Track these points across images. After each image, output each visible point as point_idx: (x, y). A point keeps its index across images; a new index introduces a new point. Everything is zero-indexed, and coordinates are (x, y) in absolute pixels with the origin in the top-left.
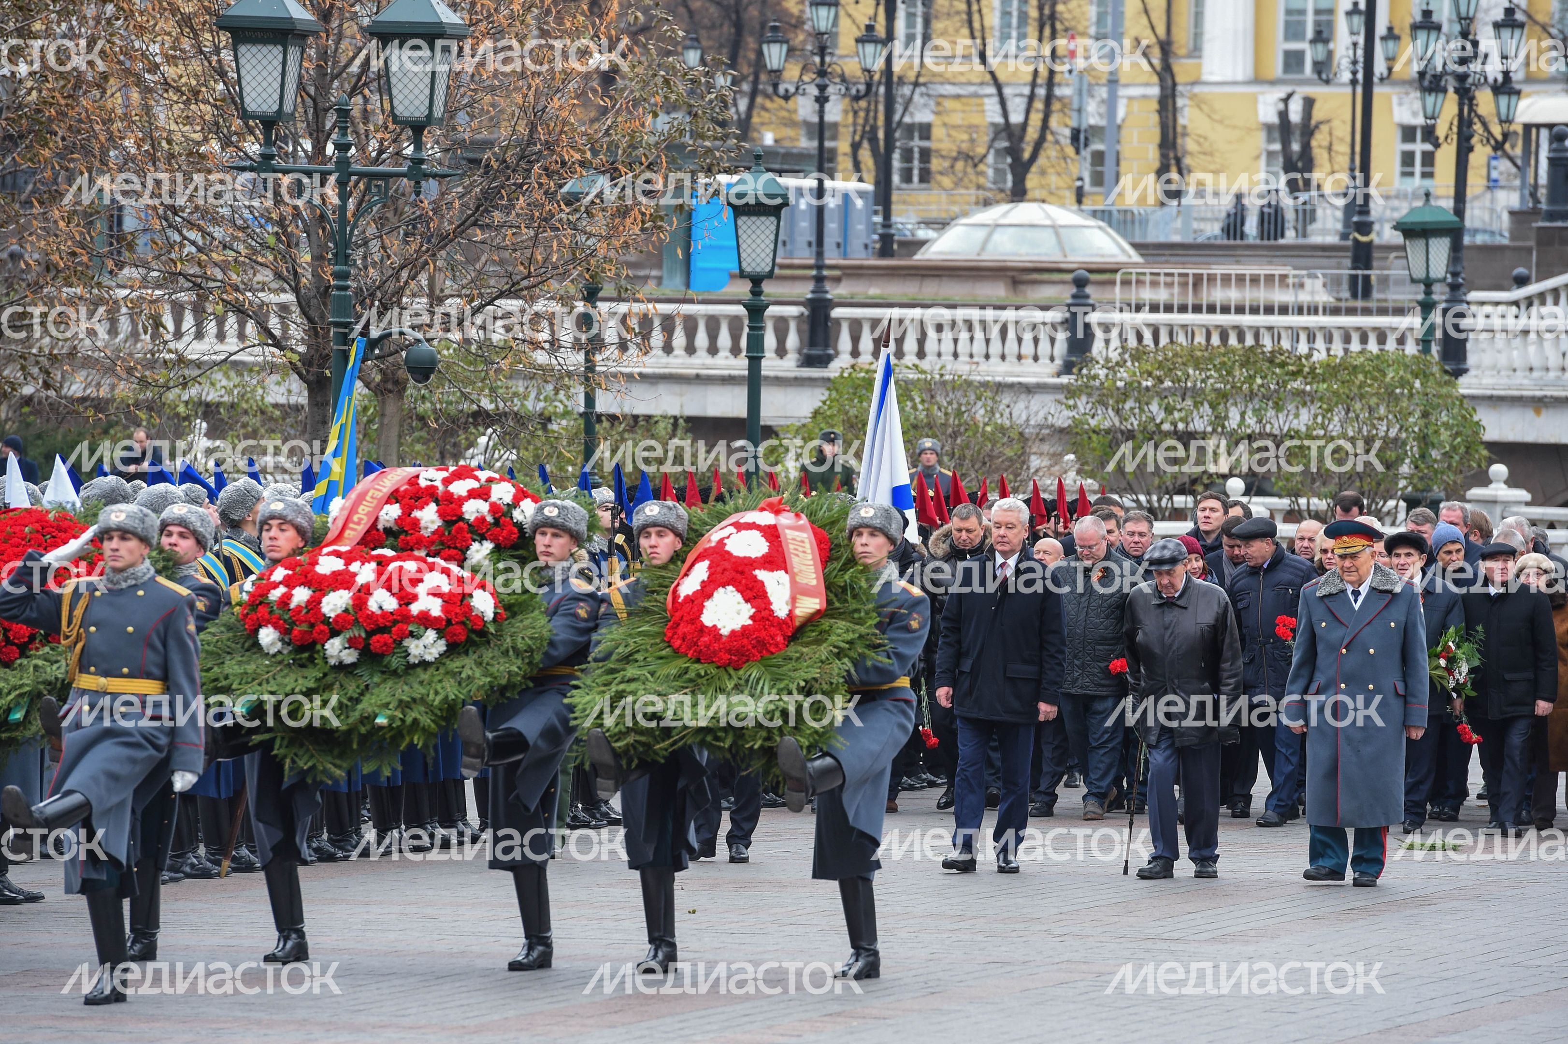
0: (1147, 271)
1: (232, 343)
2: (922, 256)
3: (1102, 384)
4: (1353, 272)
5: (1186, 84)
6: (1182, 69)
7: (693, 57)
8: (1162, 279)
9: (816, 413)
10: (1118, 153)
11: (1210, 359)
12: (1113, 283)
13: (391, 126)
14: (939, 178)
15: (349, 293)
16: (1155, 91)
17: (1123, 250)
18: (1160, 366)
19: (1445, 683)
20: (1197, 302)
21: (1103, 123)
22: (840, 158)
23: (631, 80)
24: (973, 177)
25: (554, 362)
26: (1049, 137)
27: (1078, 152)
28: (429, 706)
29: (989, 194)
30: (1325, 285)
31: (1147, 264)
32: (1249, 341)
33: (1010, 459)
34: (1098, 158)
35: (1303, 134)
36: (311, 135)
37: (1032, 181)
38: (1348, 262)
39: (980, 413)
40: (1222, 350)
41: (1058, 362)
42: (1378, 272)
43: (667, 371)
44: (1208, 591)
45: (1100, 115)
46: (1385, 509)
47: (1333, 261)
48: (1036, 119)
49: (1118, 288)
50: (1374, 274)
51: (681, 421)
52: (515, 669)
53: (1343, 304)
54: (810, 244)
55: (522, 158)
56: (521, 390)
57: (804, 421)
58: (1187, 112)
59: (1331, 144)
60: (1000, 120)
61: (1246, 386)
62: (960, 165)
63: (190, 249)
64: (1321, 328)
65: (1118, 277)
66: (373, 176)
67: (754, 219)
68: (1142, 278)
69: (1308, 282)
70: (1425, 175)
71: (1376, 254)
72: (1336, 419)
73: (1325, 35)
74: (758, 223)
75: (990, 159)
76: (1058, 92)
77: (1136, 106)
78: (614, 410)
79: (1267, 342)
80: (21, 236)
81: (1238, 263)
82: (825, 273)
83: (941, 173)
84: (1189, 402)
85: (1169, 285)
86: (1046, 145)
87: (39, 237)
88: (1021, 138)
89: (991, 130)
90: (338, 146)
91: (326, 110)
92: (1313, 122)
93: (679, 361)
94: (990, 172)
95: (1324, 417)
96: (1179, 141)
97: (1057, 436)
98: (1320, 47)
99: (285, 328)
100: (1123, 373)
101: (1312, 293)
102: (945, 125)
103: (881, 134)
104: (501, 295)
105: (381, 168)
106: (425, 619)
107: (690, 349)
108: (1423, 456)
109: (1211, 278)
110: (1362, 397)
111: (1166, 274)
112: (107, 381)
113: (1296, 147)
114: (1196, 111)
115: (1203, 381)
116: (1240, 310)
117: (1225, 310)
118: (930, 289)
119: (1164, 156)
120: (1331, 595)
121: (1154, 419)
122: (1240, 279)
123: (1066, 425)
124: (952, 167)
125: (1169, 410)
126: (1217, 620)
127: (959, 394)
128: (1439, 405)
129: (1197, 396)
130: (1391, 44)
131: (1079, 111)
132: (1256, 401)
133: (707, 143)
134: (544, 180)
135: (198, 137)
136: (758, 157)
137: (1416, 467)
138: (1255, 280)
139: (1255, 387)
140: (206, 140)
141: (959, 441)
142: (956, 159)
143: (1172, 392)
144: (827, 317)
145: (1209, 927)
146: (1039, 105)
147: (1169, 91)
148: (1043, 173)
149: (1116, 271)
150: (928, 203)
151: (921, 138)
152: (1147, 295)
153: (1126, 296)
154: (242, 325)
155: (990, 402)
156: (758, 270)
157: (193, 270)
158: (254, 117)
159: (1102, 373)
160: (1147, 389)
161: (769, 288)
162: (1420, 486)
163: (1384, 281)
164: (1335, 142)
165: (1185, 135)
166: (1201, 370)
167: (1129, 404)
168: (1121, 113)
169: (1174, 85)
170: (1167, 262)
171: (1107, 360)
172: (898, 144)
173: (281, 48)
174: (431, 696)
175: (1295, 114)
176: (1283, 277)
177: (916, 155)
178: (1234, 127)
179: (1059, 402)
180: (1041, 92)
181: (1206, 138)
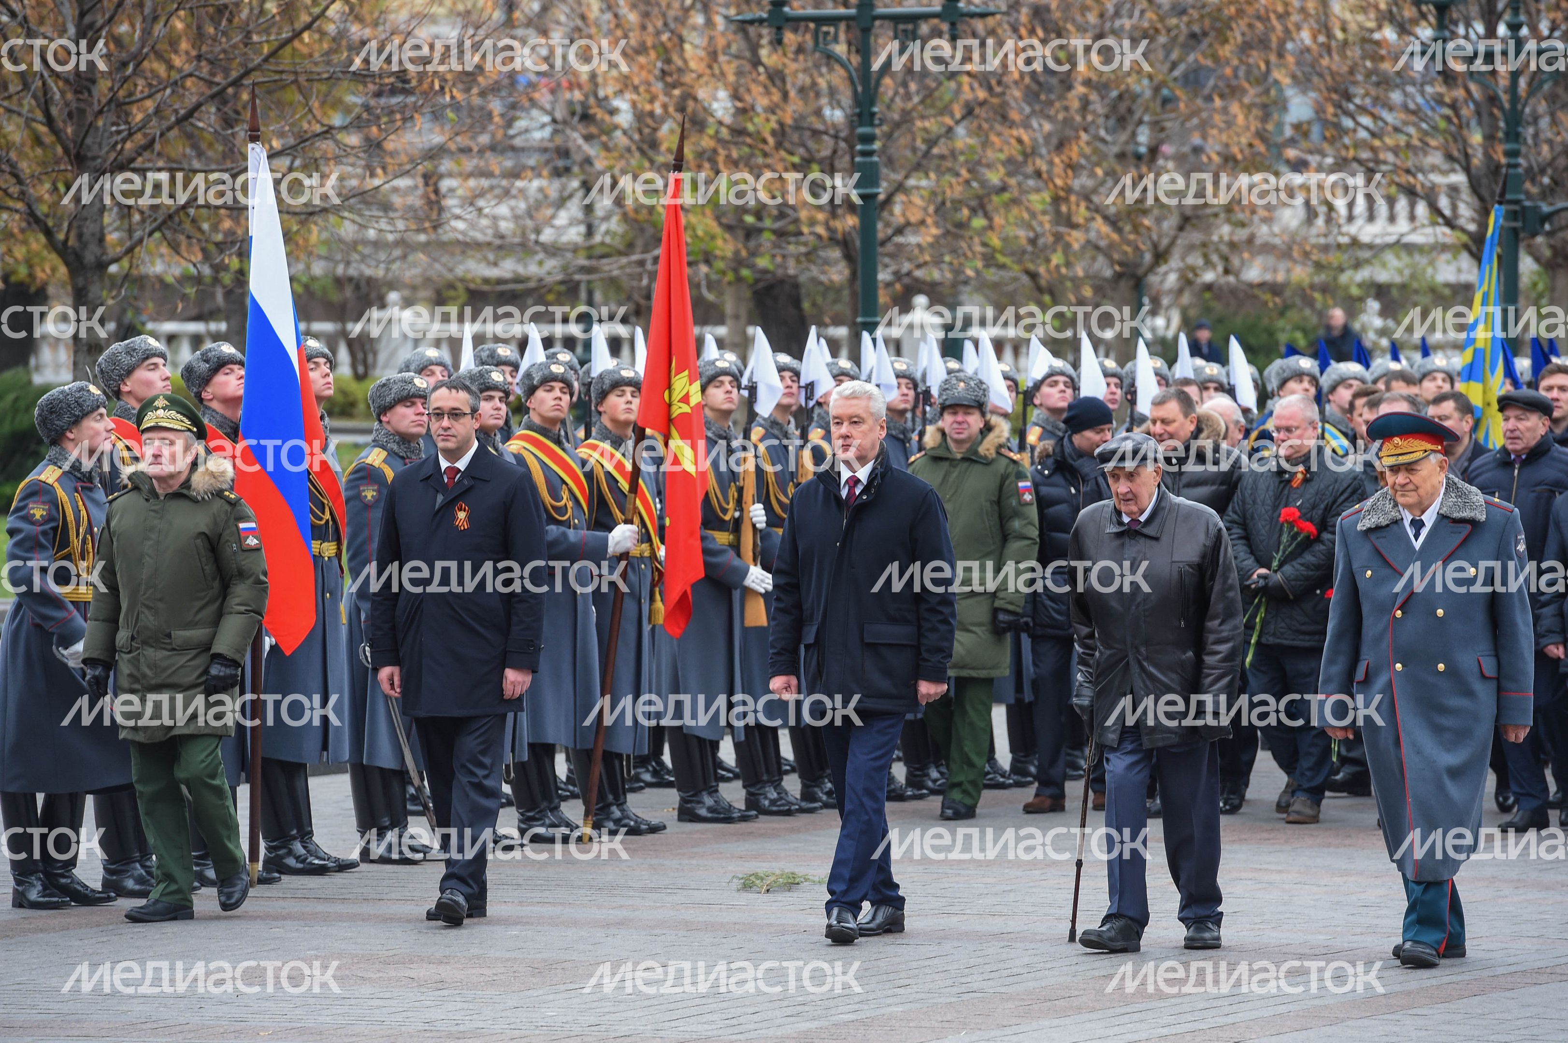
1: (1403, 225)
15: (1520, 170)
44: (1191, 514)
63: (1363, 134)
80: (1204, 127)
87: (1221, 131)
99: (1454, 208)
112: (1283, 266)
120: (1378, 528)
126: (1203, 556)
135: (1371, 25)
140: (1380, 27)
154: (1412, 206)
157: (1366, 155)
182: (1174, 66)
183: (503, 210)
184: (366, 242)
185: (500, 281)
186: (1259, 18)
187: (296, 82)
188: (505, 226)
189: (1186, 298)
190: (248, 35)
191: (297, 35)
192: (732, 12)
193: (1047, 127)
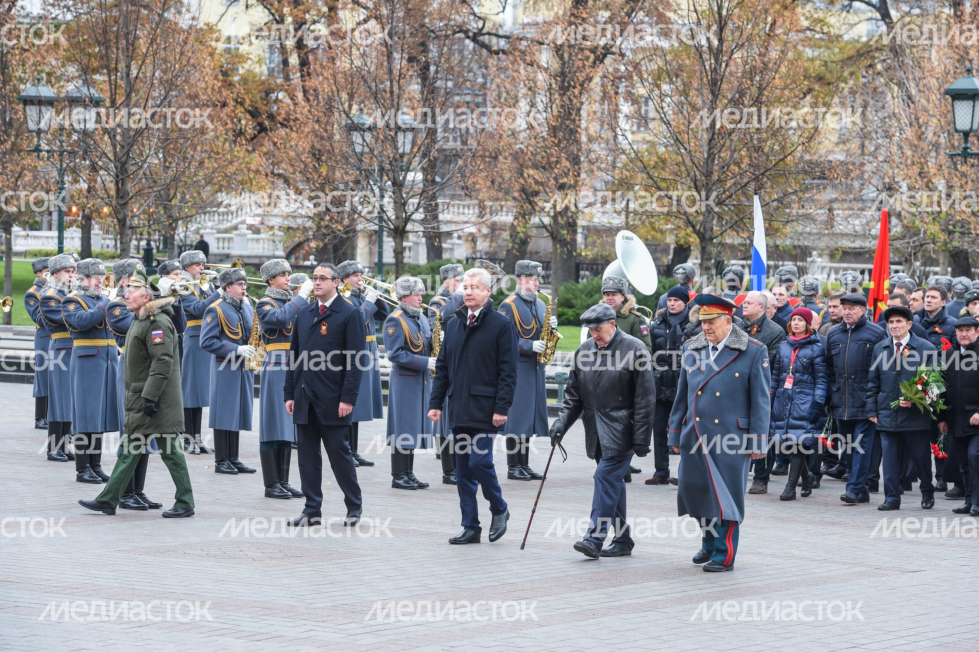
19: (923, 402)
183: (857, 222)
184: (805, 233)
185: (854, 248)
187: (784, 174)
188: (857, 228)
190: (768, 157)
191: (786, 157)
192: (947, 151)
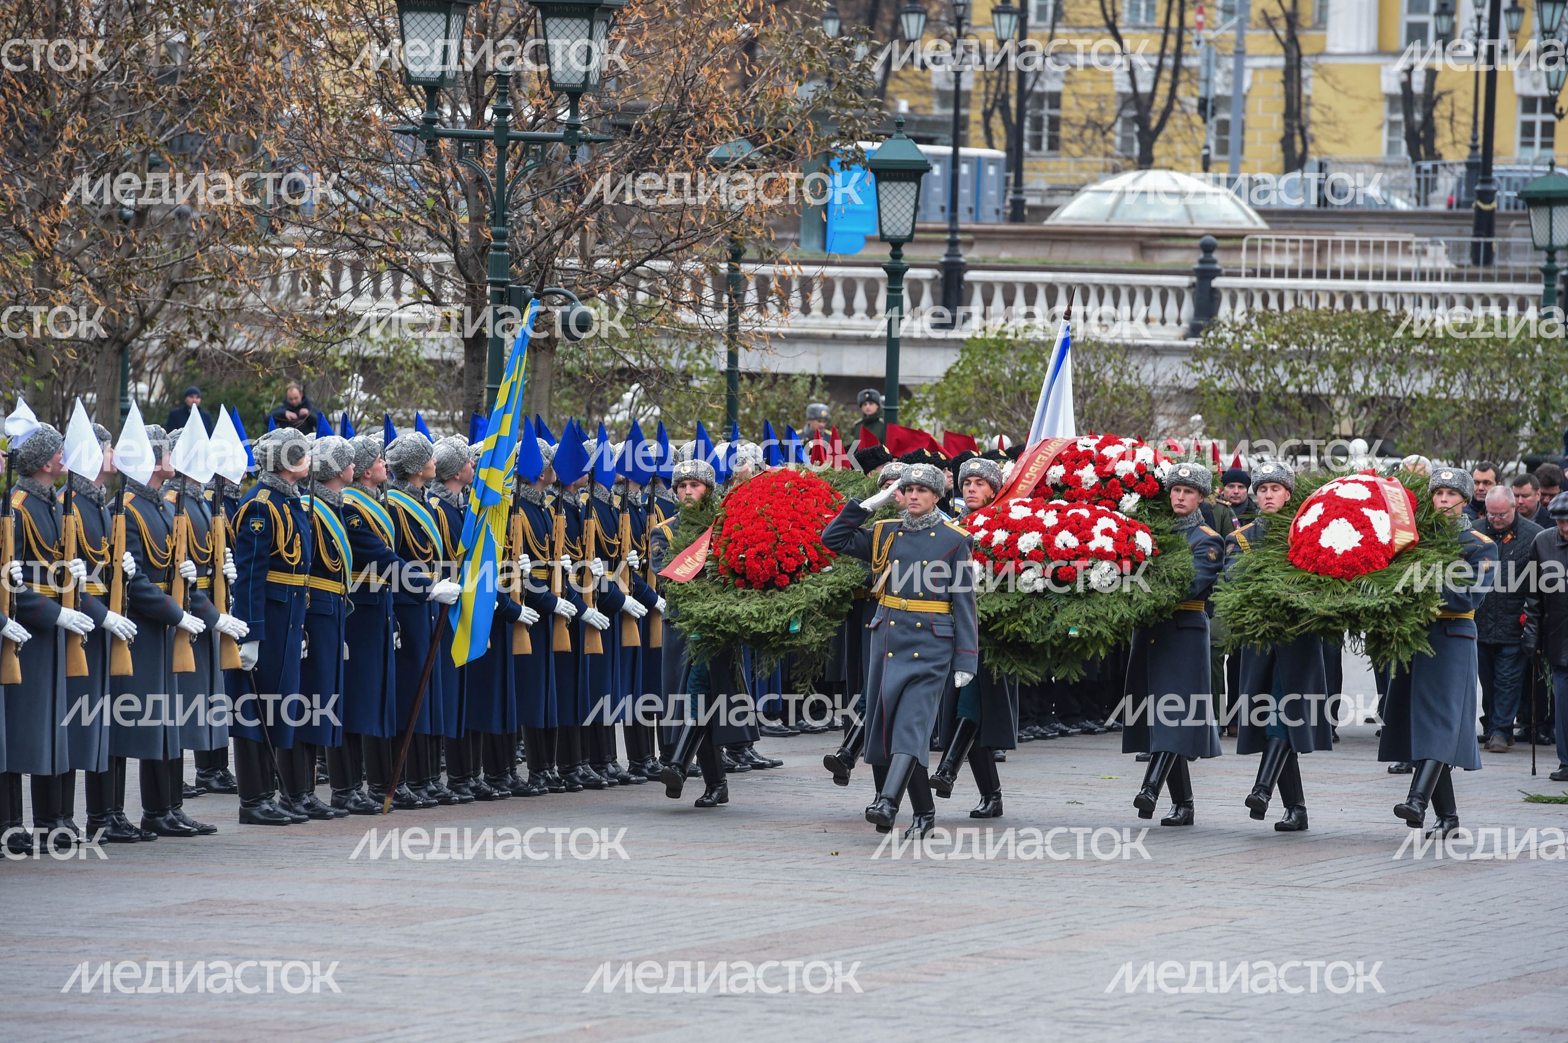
0: (1273, 237)
1: (388, 302)
2: (1053, 221)
3: (1229, 347)
4: (1476, 239)
5: (1311, 55)
6: (1307, 41)
7: (831, 27)
8: (1287, 245)
9: (948, 374)
10: (1243, 123)
11: (1335, 324)
12: (1239, 249)
13: (548, 92)
14: (1068, 145)
15: (507, 253)
16: (1281, 62)
17: (1249, 217)
18: (1287, 330)
20: (1322, 267)
21: (1229, 92)
22: (972, 127)
23: (778, 49)
24: (1102, 145)
25: (701, 321)
26: (1177, 107)
27: (1205, 121)
28: (1109, 623)
29: (1118, 162)
30: (1447, 252)
31: (1272, 230)
32: (1373, 306)
33: (1138, 420)
34: (1224, 127)
35: (1425, 105)
36: (470, 100)
37: (1159, 149)
38: (1470, 230)
39: (1109, 375)
40: (1347, 315)
41: (1185, 325)
42: (1500, 240)
43: (804, 331)
45: (1227, 85)
46: (1506, 471)
47: (1454, 229)
48: (1163, 88)
49: (1244, 254)
50: (1495, 241)
51: (819, 380)
52: (1172, 593)
53: (1465, 271)
54: (943, 209)
55: (673, 124)
56: (665, 348)
57: (937, 380)
58: (1312, 82)
59: (1453, 115)
60: (1127, 89)
61: (1369, 351)
62: (1088, 133)
63: (353, 210)
64: (1444, 294)
65: (1244, 243)
66: (531, 140)
67: (895, 184)
68: (1267, 244)
69: (1431, 249)
70: (1544, 145)
71: (1498, 222)
72: (1458, 382)
73: (1449, 8)
74: (899, 188)
75: (1118, 127)
76: (1185, 62)
77: (1261, 76)
78: (754, 368)
79: (1391, 307)
81: (1360, 229)
82: (959, 237)
83: (1070, 141)
84: (1313, 366)
85: (1294, 251)
86: (1173, 114)
88: (1149, 108)
89: (1120, 99)
90: (496, 111)
91: (485, 77)
92: (1436, 93)
93: (816, 321)
94: (1118, 140)
95: (1446, 380)
96: (1304, 111)
97: (1184, 398)
98: (1445, 20)
99: (439, 283)
100: (1249, 336)
101: (1435, 259)
102: (1074, 94)
103: (1013, 103)
104: (651, 257)
105: (538, 133)
106: (1101, 554)
107: (827, 310)
108: (1543, 420)
109: (1336, 245)
110: (1483, 361)
111: (1291, 241)
112: (271, 336)
113: (1418, 117)
114: (1321, 82)
115: (1328, 345)
116: (1364, 276)
117: (1349, 275)
118: (1059, 254)
119: (1288, 126)
121: (1279, 381)
122: (1364, 245)
123: (1192, 387)
124: (1081, 135)
125: (1294, 373)
127: (1089, 355)
128: (1559, 370)
129: (1322, 359)
130: (1515, 17)
131: (1207, 81)
132: (1380, 364)
133: (849, 113)
134: (694, 146)
135: (361, 100)
136: (900, 125)
137: (1537, 430)
138: (1378, 246)
139: (1379, 351)
140: (368, 105)
141: (1088, 401)
142: (1085, 127)
143: (1297, 355)
144: (960, 280)
145: (1338, 875)
146: (1167, 75)
147: (1295, 62)
148: (1170, 141)
149: (1242, 237)
150: (1056, 170)
151: (1051, 107)
152: (1272, 260)
153: (1252, 262)
154: (397, 284)
155: (1119, 364)
156: (898, 234)
157: (356, 230)
158: (417, 82)
159: (1229, 336)
160: (1272, 351)
161: (909, 253)
162: (1541, 449)
163: (1506, 248)
164: (1457, 113)
165: (1308, 104)
166: (1326, 334)
167: (1256, 367)
168: (1247, 83)
169: (1300, 56)
170: (1291, 229)
171: (1233, 323)
172: (1029, 112)
173: (444, 16)
174: (1110, 615)
175: (1418, 86)
176: (1406, 244)
177: (1046, 123)
178: (1357, 97)
179: (1187, 364)
180: (1169, 62)
181: (1330, 108)
182: (163, 130)
186: (248, 87)
189: (169, 366)
193: (30, 185)
